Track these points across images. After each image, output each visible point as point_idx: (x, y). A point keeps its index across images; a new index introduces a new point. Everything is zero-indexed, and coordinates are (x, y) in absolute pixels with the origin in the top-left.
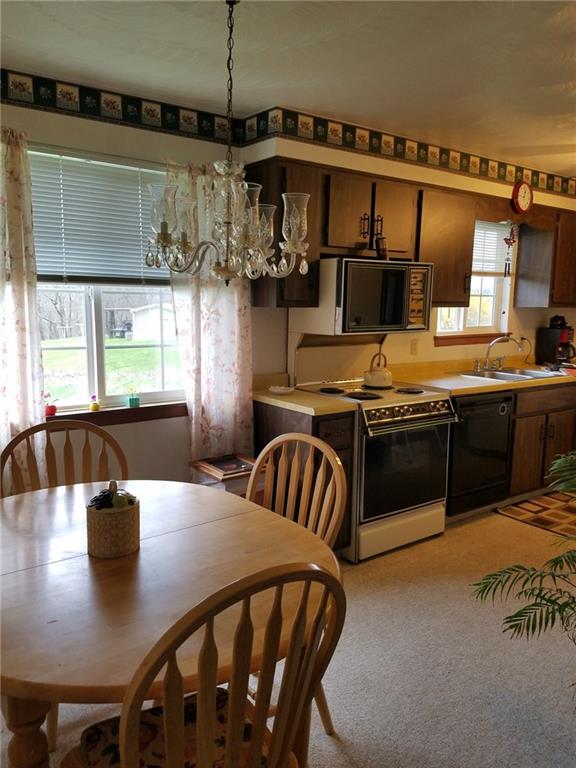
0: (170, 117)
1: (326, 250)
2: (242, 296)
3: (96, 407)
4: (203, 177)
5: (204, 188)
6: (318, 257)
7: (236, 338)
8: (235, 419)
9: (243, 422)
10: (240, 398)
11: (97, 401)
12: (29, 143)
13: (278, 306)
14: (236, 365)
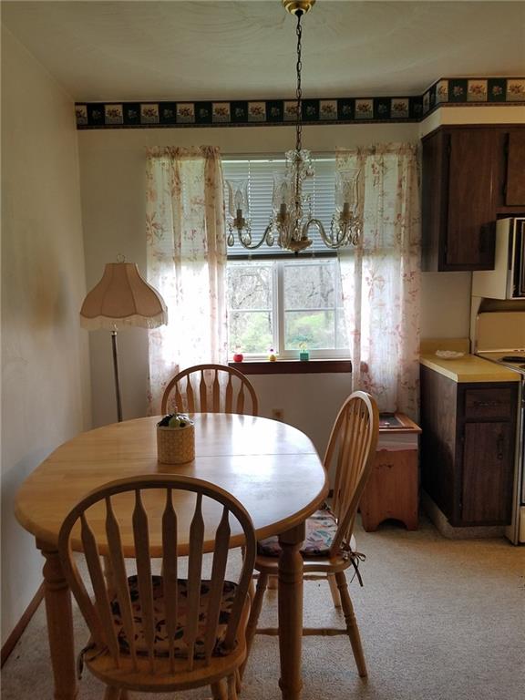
0: (346, 109)
1: (504, 210)
2: (407, 262)
3: (273, 358)
4: (372, 157)
5: (373, 166)
6: (495, 218)
7: (401, 302)
8: (399, 381)
9: (406, 383)
10: (403, 360)
11: (274, 354)
12: (222, 155)
13: (439, 271)
14: (400, 329)
